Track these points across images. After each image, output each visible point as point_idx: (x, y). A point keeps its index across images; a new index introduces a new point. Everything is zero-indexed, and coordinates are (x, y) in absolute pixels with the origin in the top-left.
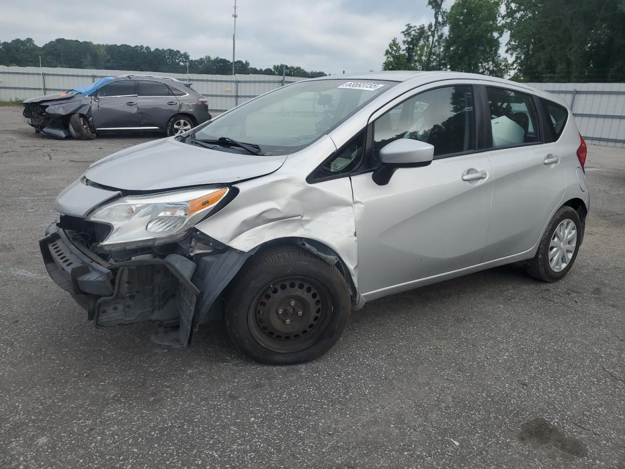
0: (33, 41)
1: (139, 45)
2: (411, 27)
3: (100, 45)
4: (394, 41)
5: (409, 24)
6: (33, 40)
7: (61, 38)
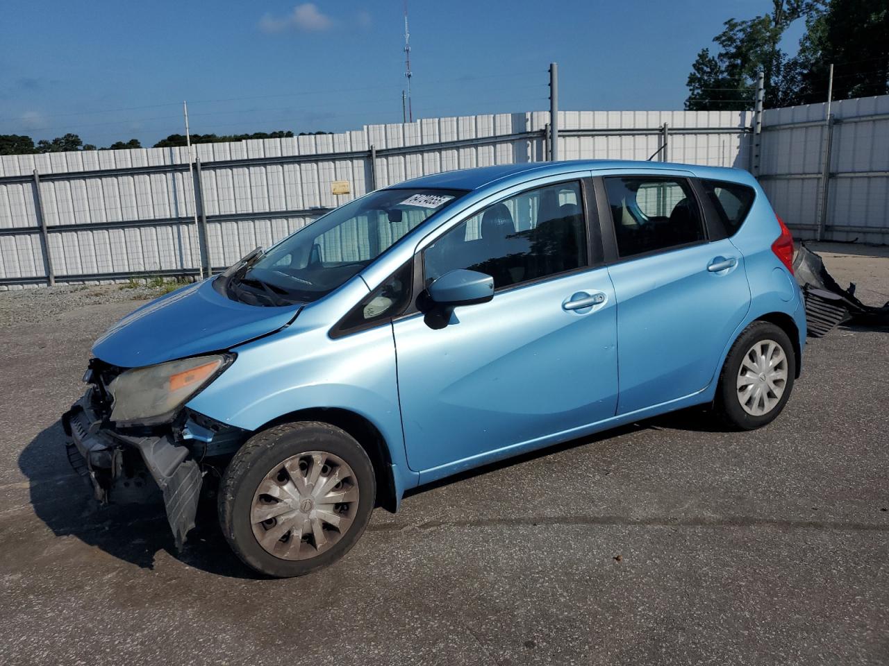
0: (139, 143)
1: (277, 131)
2: (735, 25)
3: (226, 137)
4: (703, 56)
5: (732, 20)
6: (139, 141)
7: (175, 134)
